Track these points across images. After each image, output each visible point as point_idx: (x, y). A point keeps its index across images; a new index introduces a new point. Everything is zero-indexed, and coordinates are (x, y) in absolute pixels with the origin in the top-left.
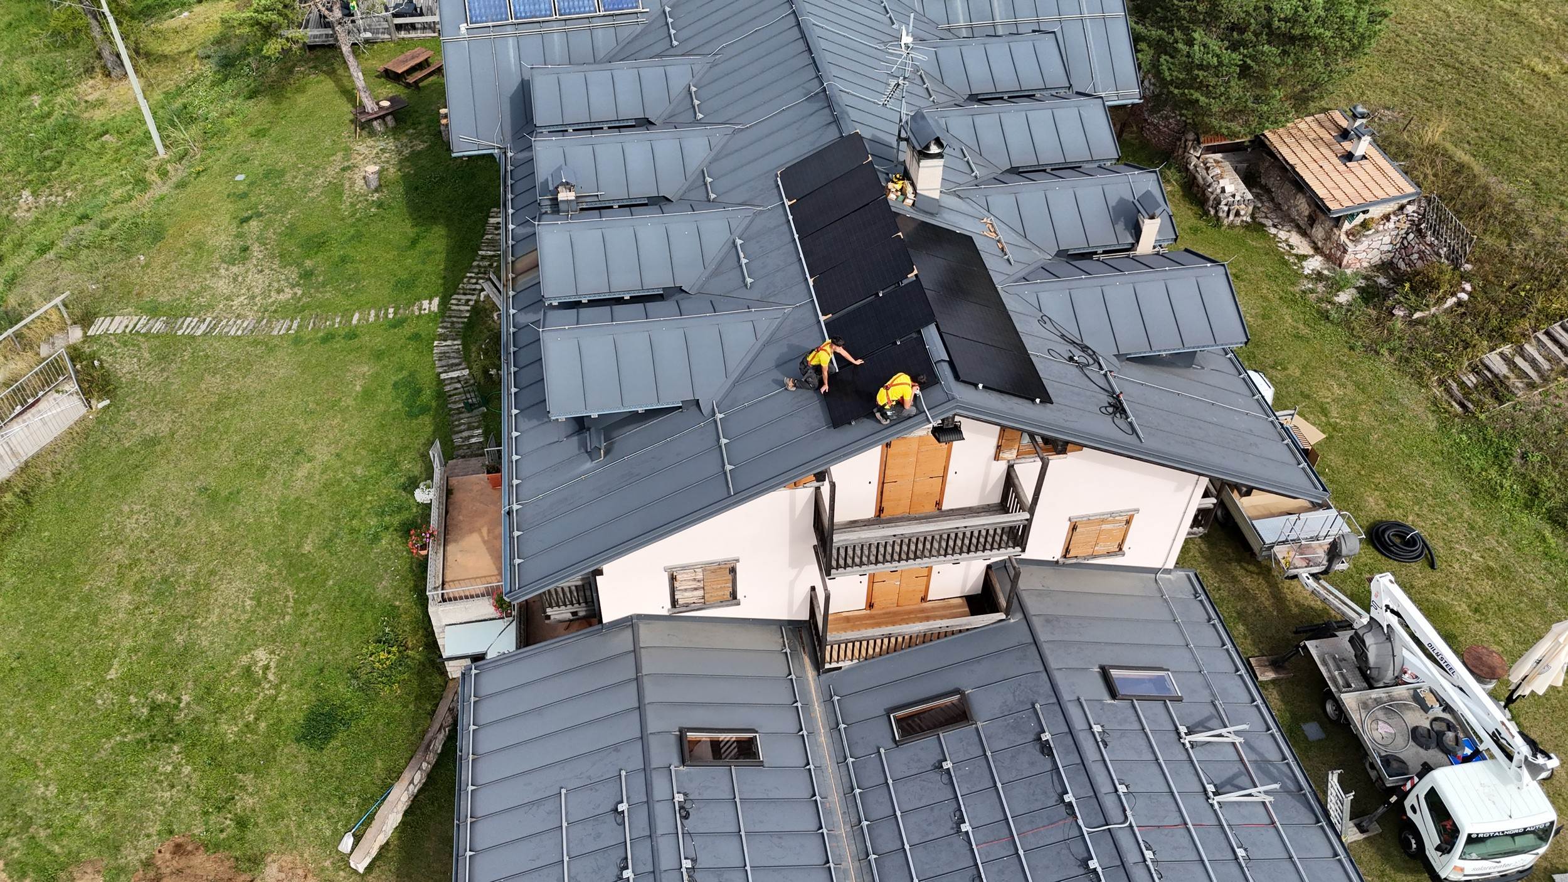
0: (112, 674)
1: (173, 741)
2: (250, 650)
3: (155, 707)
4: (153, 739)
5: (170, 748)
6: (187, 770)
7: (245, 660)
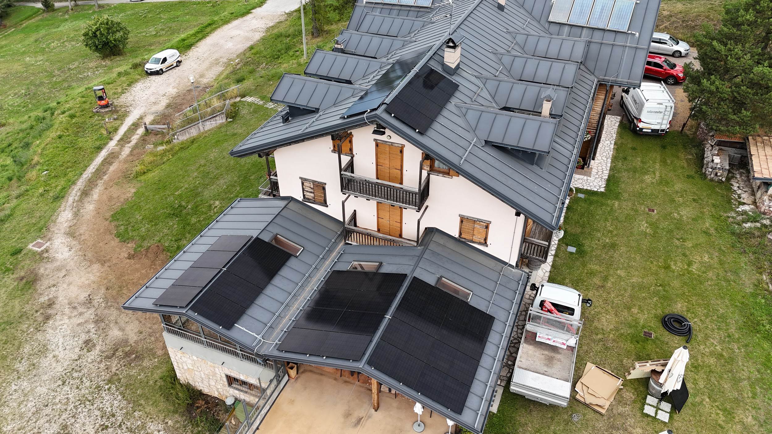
0: (176, 193)
1: (177, 217)
2: (215, 200)
3: (180, 206)
4: (173, 214)
5: (176, 219)
6: (176, 226)
7: (212, 202)
